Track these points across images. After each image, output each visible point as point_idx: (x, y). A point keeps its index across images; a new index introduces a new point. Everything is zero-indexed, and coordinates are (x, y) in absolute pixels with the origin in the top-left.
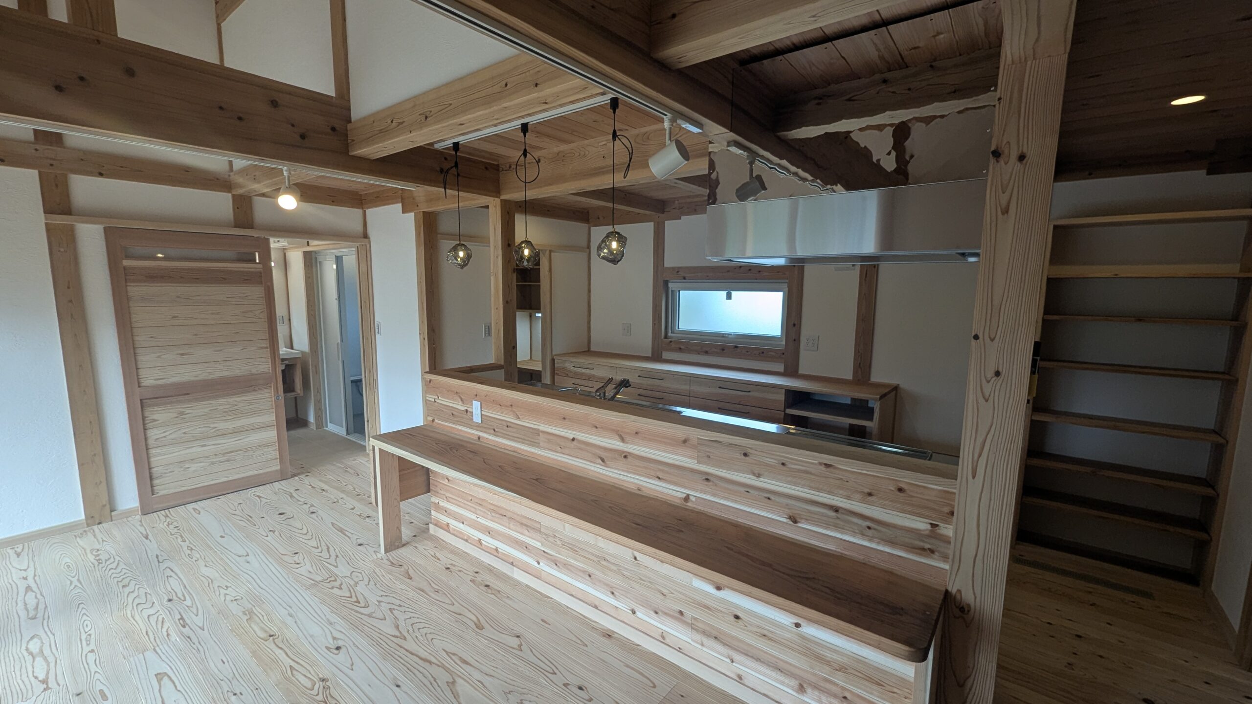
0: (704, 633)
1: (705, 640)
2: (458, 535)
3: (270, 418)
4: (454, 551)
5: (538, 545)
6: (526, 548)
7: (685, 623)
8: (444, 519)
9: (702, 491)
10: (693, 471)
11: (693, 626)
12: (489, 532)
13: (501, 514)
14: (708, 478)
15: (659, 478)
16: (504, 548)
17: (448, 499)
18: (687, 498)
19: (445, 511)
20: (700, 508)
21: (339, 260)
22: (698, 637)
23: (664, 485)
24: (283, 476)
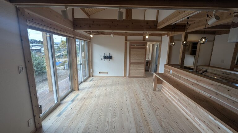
0: (210, 128)
1: (210, 130)
2: (165, 93)
3: (143, 68)
4: (164, 95)
5: (178, 98)
6: (176, 98)
7: (206, 124)
8: (164, 89)
9: (214, 96)
10: (213, 91)
11: (207, 125)
12: (170, 93)
13: (172, 91)
14: (217, 94)
15: (204, 91)
16: (172, 97)
17: (165, 86)
18: (211, 97)
19: (164, 88)
20: (213, 100)
21: (157, 45)
22: (208, 129)
23: (206, 93)
24: (144, 77)
